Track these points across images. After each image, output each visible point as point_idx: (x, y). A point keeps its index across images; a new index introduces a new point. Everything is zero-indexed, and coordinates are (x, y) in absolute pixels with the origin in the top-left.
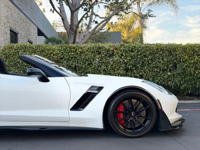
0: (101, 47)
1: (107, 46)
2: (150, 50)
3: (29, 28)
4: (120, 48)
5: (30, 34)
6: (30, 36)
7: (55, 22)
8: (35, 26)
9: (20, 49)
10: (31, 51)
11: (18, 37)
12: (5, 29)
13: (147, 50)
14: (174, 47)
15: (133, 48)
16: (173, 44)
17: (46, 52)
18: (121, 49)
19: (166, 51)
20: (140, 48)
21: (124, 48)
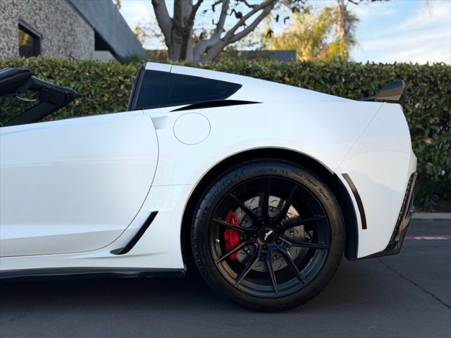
0: (250, 69)
1: (267, 66)
2: (381, 78)
3: (72, 29)
4: (300, 73)
5: (76, 44)
6: (75, 47)
7: (141, 26)
8: (87, 26)
9: (40, 71)
10: (67, 75)
11: (43, 46)
12: (4, 22)
13: (373, 79)
14: (443, 71)
15: (336, 72)
16: (440, 64)
17: (106, 80)
18: (303, 74)
19: (423, 81)
20: (354, 71)
21: (310, 71)
